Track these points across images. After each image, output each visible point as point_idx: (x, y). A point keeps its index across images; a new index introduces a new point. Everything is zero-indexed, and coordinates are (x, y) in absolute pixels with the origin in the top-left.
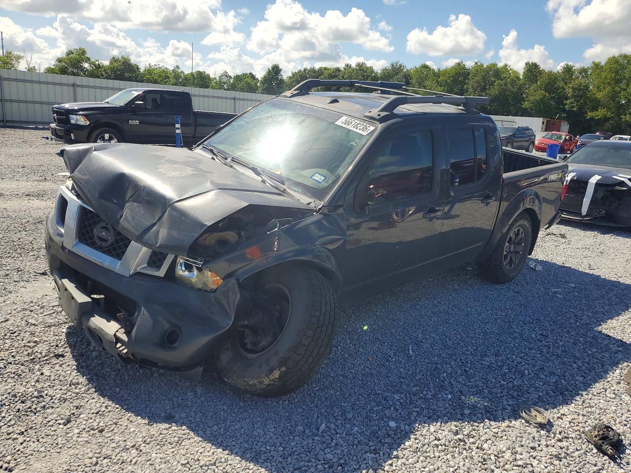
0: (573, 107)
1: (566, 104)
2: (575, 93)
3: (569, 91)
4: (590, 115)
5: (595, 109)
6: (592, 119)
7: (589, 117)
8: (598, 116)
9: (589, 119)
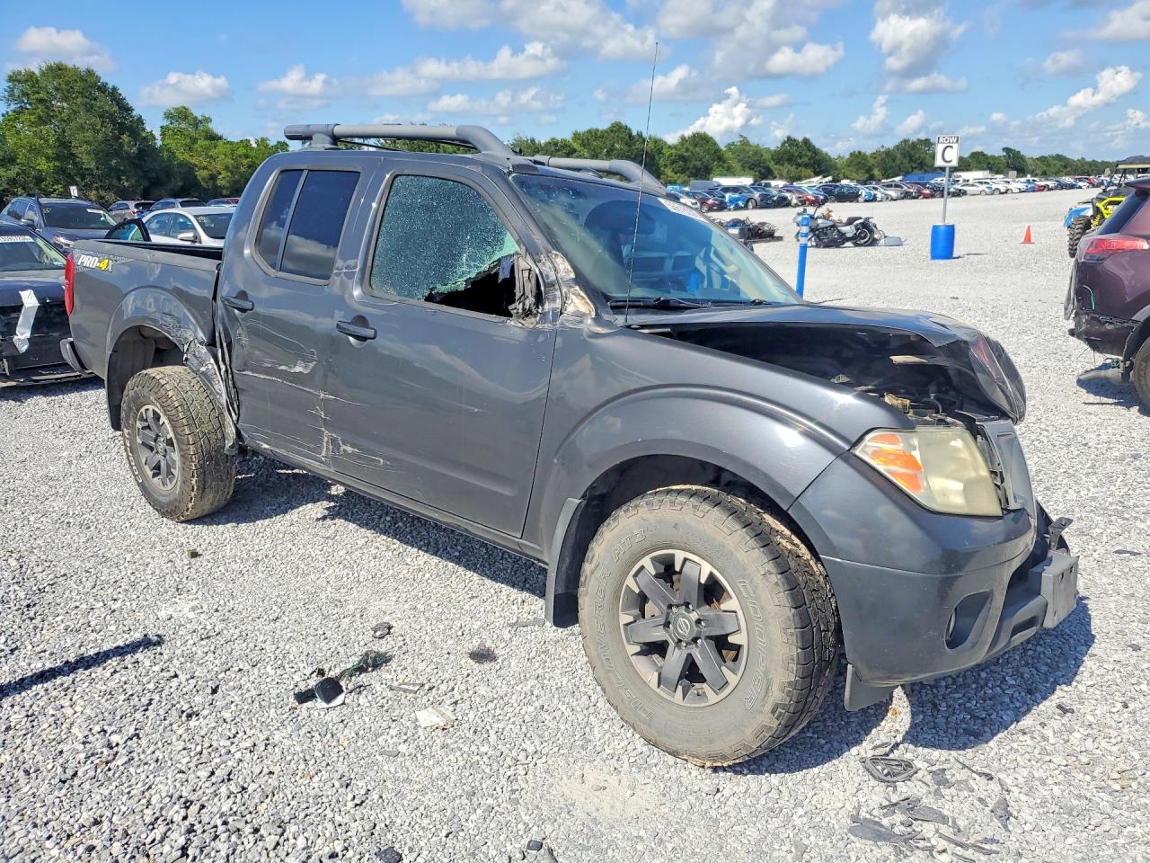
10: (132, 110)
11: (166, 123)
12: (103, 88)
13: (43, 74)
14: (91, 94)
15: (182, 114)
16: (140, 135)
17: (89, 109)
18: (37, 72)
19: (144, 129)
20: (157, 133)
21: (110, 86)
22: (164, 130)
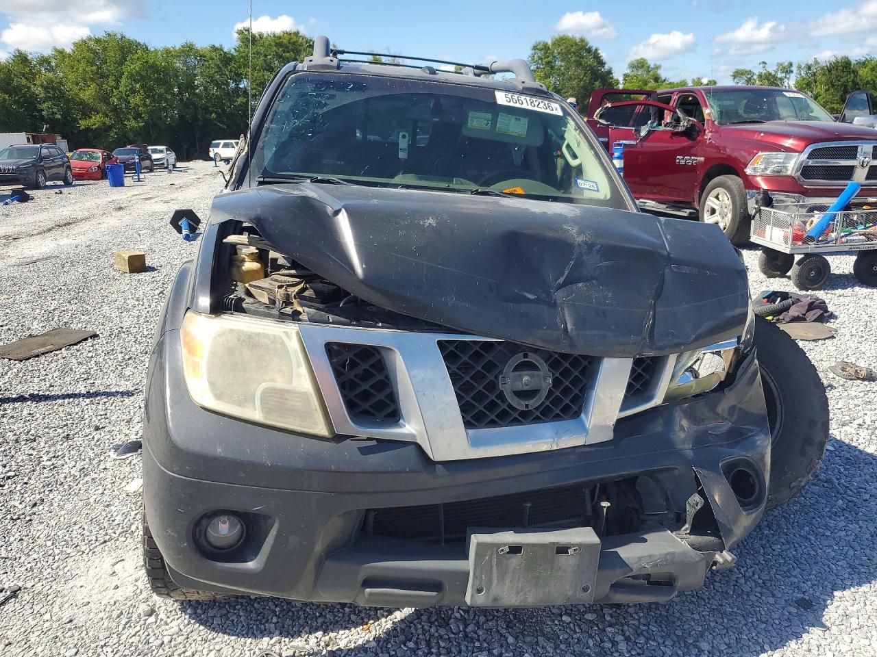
0: (54, 113)
1: (42, 110)
2: (49, 93)
3: (39, 91)
4: (83, 124)
5: (86, 115)
6: (88, 129)
7: (83, 127)
8: (95, 124)
9: (83, 129)
10: (605, 64)
11: (628, 71)
12: (589, 51)
13: (554, 44)
14: (580, 54)
15: (641, 64)
16: (607, 81)
17: (579, 64)
18: (550, 42)
19: (612, 78)
20: (621, 79)
21: (594, 49)
22: (626, 76)
